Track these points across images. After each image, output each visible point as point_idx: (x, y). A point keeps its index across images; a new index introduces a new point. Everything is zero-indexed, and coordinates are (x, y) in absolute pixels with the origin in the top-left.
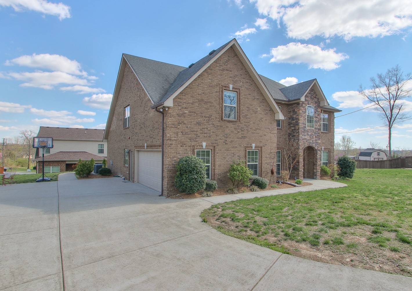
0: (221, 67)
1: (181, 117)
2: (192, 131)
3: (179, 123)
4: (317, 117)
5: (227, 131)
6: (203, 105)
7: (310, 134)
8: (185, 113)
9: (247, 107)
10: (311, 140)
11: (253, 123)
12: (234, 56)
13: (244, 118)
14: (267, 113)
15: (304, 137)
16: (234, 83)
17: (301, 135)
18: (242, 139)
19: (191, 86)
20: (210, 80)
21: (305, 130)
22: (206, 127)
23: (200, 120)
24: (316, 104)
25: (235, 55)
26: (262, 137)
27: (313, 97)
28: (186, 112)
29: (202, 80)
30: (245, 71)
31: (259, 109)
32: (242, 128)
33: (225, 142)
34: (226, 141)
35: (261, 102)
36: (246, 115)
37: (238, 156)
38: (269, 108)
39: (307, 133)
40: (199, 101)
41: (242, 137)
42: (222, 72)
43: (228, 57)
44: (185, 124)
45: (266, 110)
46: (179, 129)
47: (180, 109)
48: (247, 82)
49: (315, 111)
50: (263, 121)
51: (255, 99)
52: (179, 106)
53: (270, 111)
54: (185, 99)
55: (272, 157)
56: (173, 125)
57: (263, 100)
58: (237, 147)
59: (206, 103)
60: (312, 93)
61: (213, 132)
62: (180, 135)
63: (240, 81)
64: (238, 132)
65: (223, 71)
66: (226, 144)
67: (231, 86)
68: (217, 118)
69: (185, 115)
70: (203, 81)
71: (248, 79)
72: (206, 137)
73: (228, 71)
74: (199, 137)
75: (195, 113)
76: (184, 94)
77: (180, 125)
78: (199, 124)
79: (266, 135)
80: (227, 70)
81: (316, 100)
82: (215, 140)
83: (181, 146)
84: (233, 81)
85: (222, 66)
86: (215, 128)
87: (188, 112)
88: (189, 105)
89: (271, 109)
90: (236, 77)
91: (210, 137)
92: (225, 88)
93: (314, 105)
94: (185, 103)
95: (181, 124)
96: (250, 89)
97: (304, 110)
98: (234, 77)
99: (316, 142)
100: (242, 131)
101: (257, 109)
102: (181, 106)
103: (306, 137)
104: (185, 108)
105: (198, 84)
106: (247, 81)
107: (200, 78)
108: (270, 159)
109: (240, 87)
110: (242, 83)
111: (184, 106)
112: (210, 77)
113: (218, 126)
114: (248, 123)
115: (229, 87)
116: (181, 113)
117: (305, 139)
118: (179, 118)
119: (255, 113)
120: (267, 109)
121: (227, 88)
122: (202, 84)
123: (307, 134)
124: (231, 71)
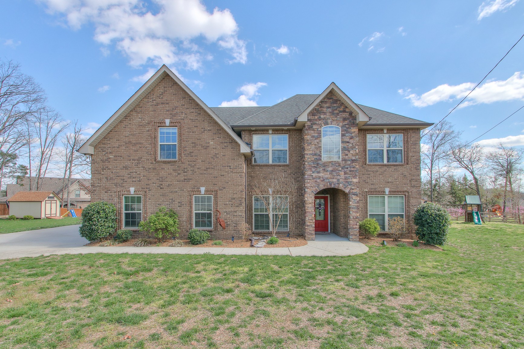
0: (154, 102)
1: (105, 162)
2: (118, 176)
3: (103, 169)
4: (348, 142)
5: (162, 173)
6: (131, 147)
7: (330, 169)
8: (110, 158)
9: (193, 143)
10: (333, 178)
11: (202, 161)
12: (173, 86)
13: (187, 156)
14: (225, 146)
15: (317, 175)
16: (172, 116)
17: (308, 173)
18: (185, 181)
19: (116, 129)
20: (140, 119)
21: (318, 164)
22: (134, 170)
23: (128, 163)
24: (346, 122)
25: (174, 84)
26: (217, 177)
27: (336, 112)
28: (111, 156)
29: (130, 120)
30: (190, 100)
31: (212, 143)
32: (184, 168)
33: (160, 187)
34: (162, 185)
35: (215, 134)
36: (190, 152)
37: (179, 203)
38: (230, 139)
39: (323, 168)
40: (126, 144)
41: (185, 179)
42: (155, 107)
43: (164, 88)
44: (109, 169)
45: (225, 143)
46: (103, 175)
47: (104, 155)
48: (192, 112)
49: (343, 133)
50: (218, 158)
51: (206, 131)
52: (103, 151)
53: (231, 143)
54: (109, 144)
55: (236, 205)
56: (97, 171)
57: (218, 130)
58: (176, 192)
59: (135, 144)
60: (335, 105)
61: (143, 176)
62: (104, 180)
63: (182, 112)
64: (179, 174)
65: (157, 106)
66: (161, 188)
67: (168, 122)
68: (148, 160)
69: (109, 160)
70: (131, 122)
71: (193, 109)
72: (135, 181)
73: (164, 104)
74: (126, 182)
75: (121, 157)
76: (108, 139)
77: (105, 171)
78: (126, 168)
79: (224, 176)
80: (162, 104)
81: (346, 115)
82: (146, 185)
83: (106, 192)
84: (171, 114)
85: (155, 100)
86: (146, 171)
87: (113, 156)
88: (114, 149)
89: (232, 141)
90: (175, 109)
91: (139, 181)
92: (159, 125)
93: (341, 124)
94: (110, 147)
95: (105, 169)
96: (197, 119)
97: (316, 135)
98: (173, 109)
99: (347, 182)
100: (184, 172)
101: (209, 143)
102: (105, 151)
103: (321, 175)
104: (110, 153)
105: (125, 126)
106: (192, 110)
107: (127, 119)
108: (232, 207)
109: (181, 119)
110: (185, 114)
111: (109, 150)
112: (139, 116)
113: (149, 169)
114: (195, 161)
115: (165, 123)
116: (105, 158)
117: (320, 177)
118: (103, 163)
119: (206, 149)
120: (226, 141)
121: (162, 124)
122: (130, 125)
123: (324, 170)
124: (167, 104)
